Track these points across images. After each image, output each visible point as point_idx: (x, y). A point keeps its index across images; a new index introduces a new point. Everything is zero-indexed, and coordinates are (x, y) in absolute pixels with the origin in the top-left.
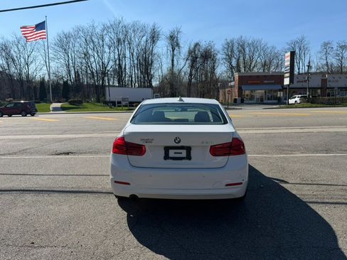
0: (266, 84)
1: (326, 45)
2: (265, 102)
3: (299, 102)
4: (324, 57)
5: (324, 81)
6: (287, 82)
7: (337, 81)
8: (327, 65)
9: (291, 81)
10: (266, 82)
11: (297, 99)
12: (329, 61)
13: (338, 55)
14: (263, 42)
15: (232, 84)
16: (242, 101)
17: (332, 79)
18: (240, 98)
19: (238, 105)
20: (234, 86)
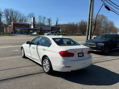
0: (23, 27)
1: (40, 16)
2: (23, 33)
3: (36, 34)
4: (39, 20)
5: (41, 28)
6: (32, 27)
7: (45, 28)
8: (40, 23)
9: (34, 27)
10: (23, 26)
11: (35, 33)
12: (41, 22)
13: (43, 20)
14: (20, 12)
15: (10, 26)
16: (15, 33)
17: (43, 28)
18: (14, 32)
19: (13, 34)
20: (11, 27)
